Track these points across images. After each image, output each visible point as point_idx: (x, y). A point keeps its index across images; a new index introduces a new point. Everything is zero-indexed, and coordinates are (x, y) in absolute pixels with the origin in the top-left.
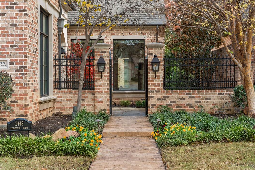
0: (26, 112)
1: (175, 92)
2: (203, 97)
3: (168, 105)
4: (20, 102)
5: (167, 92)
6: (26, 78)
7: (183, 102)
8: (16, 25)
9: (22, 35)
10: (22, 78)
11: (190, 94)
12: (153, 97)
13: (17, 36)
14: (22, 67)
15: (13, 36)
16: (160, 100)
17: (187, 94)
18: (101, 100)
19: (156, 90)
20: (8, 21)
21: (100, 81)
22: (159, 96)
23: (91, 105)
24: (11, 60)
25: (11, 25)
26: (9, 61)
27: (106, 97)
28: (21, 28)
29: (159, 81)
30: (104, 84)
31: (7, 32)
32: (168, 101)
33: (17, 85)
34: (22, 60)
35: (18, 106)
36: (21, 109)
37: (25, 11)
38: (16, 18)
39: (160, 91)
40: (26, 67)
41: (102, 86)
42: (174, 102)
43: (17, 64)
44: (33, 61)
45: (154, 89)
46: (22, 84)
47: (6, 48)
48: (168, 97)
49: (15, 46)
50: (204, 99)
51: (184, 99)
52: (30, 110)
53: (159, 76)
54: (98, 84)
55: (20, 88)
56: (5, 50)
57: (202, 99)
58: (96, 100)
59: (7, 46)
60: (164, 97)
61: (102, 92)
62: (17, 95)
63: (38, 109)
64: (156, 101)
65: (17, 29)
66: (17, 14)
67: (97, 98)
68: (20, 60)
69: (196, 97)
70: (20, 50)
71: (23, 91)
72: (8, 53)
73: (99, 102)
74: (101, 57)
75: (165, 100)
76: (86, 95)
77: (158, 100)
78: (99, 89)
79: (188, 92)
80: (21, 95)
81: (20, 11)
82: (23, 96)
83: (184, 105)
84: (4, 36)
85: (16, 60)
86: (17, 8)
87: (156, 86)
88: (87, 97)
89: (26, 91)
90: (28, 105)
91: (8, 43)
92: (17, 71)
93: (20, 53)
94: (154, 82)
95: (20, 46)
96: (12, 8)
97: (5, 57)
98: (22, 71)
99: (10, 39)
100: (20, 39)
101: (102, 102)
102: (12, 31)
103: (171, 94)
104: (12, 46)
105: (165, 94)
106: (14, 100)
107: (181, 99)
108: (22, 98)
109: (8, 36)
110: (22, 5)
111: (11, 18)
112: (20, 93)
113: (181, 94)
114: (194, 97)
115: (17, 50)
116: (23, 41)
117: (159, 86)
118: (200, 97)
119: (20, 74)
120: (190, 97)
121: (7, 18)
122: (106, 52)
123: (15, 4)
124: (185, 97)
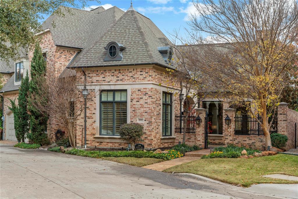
0: (151, 143)
1: (240, 136)
2: (257, 140)
3: (236, 143)
4: (149, 138)
5: (236, 136)
6: (151, 127)
7: (245, 142)
8: (147, 103)
9: (150, 108)
10: (149, 127)
11: (250, 138)
12: (228, 139)
13: (147, 108)
14: (150, 122)
15: (146, 108)
16: (231, 140)
17: (247, 138)
18: (199, 139)
19: (229, 135)
20: (144, 101)
21: (199, 129)
22: (231, 138)
23: (194, 142)
24: (145, 119)
25: (145, 103)
26: (144, 119)
27: (201, 138)
28: (149, 104)
29: (231, 130)
30: (200, 130)
31: (144, 106)
32: (236, 141)
33: (147, 130)
34: (150, 119)
35: (148, 139)
36: (149, 141)
37: (151, 96)
38: (147, 100)
39: (232, 135)
40: (151, 122)
41: (200, 132)
42: (240, 142)
43: (147, 120)
44: (156, 119)
45: (228, 134)
46: (149, 130)
47: (143, 113)
48: (236, 139)
49: (147, 112)
50: (257, 141)
51: (246, 141)
52: (154, 142)
53: (231, 127)
54: (198, 130)
55: (149, 132)
56: (142, 114)
57: (256, 141)
58: (197, 139)
59: (144, 112)
60: (234, 139)
61: (199, 135)
62: (147, 135)
63: (160, 142)
64: (229, 141)
65: (147, 104)
66: (148, 98)
67: (197, 138)
68: (149, 119)
69: (253, 140)
70: (149, 114)
71: (150, 133)
72: (144, 116)
73: (198, 141)
74: (198, 116)
75: (234, 140)
76: (191, 136)
77: (230, 140)
78: (198, 133)
79: (248, 136)
80: (149, 135)
81: (149, 97)
82: (150, 135)
83: (246, 144)
84: (142, 108)
85: (147, 119)
86: (148, 95)
87: (229, 133)
88: (192, 137)
89: (151, 133)
90: (152, 139)
91: (144, 111)
92: (147, 124)
93: (149, 116)
94: (228, 130)
95: (149, 112)
96: (146, 95)
97: (142, 117)
98: (150, 124)
99: (145, 109)
100: (149, 109)
101: (200, 141)
102: (146, 105)
103: (238, 138)
104: (145, 112)
105: (235, 137)
106: (146, 137)
107: (244, 141)
108: (149, 136)
109: (144, 108)
110: (150, 94)
111: (145, 100)
112: (149, 134)
113: (244, 138)
114: (251, 140)
115: (147, 114)
116: (150, 110)
117: (231, 133)
118: (255, 140)
119: (149, 125)
120: (249, 139)
121: (144, 100)
122: (202, 113)
123: (147, 93)
124: (246, 139)
